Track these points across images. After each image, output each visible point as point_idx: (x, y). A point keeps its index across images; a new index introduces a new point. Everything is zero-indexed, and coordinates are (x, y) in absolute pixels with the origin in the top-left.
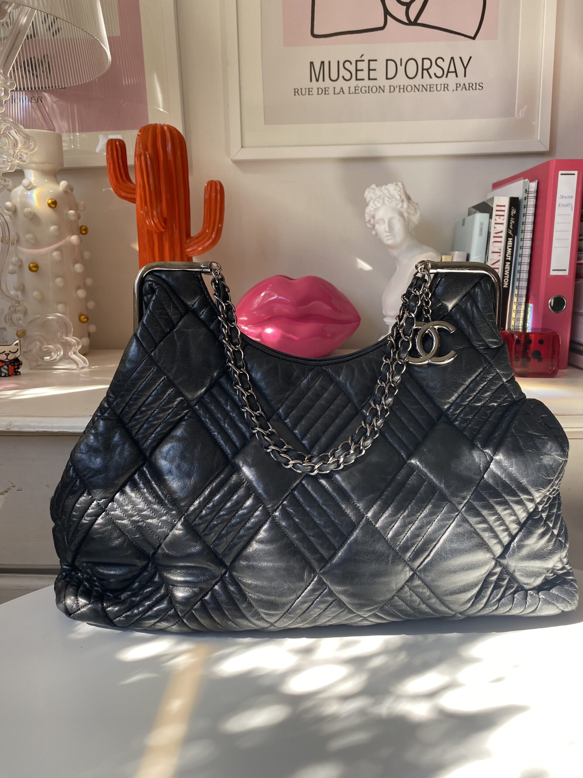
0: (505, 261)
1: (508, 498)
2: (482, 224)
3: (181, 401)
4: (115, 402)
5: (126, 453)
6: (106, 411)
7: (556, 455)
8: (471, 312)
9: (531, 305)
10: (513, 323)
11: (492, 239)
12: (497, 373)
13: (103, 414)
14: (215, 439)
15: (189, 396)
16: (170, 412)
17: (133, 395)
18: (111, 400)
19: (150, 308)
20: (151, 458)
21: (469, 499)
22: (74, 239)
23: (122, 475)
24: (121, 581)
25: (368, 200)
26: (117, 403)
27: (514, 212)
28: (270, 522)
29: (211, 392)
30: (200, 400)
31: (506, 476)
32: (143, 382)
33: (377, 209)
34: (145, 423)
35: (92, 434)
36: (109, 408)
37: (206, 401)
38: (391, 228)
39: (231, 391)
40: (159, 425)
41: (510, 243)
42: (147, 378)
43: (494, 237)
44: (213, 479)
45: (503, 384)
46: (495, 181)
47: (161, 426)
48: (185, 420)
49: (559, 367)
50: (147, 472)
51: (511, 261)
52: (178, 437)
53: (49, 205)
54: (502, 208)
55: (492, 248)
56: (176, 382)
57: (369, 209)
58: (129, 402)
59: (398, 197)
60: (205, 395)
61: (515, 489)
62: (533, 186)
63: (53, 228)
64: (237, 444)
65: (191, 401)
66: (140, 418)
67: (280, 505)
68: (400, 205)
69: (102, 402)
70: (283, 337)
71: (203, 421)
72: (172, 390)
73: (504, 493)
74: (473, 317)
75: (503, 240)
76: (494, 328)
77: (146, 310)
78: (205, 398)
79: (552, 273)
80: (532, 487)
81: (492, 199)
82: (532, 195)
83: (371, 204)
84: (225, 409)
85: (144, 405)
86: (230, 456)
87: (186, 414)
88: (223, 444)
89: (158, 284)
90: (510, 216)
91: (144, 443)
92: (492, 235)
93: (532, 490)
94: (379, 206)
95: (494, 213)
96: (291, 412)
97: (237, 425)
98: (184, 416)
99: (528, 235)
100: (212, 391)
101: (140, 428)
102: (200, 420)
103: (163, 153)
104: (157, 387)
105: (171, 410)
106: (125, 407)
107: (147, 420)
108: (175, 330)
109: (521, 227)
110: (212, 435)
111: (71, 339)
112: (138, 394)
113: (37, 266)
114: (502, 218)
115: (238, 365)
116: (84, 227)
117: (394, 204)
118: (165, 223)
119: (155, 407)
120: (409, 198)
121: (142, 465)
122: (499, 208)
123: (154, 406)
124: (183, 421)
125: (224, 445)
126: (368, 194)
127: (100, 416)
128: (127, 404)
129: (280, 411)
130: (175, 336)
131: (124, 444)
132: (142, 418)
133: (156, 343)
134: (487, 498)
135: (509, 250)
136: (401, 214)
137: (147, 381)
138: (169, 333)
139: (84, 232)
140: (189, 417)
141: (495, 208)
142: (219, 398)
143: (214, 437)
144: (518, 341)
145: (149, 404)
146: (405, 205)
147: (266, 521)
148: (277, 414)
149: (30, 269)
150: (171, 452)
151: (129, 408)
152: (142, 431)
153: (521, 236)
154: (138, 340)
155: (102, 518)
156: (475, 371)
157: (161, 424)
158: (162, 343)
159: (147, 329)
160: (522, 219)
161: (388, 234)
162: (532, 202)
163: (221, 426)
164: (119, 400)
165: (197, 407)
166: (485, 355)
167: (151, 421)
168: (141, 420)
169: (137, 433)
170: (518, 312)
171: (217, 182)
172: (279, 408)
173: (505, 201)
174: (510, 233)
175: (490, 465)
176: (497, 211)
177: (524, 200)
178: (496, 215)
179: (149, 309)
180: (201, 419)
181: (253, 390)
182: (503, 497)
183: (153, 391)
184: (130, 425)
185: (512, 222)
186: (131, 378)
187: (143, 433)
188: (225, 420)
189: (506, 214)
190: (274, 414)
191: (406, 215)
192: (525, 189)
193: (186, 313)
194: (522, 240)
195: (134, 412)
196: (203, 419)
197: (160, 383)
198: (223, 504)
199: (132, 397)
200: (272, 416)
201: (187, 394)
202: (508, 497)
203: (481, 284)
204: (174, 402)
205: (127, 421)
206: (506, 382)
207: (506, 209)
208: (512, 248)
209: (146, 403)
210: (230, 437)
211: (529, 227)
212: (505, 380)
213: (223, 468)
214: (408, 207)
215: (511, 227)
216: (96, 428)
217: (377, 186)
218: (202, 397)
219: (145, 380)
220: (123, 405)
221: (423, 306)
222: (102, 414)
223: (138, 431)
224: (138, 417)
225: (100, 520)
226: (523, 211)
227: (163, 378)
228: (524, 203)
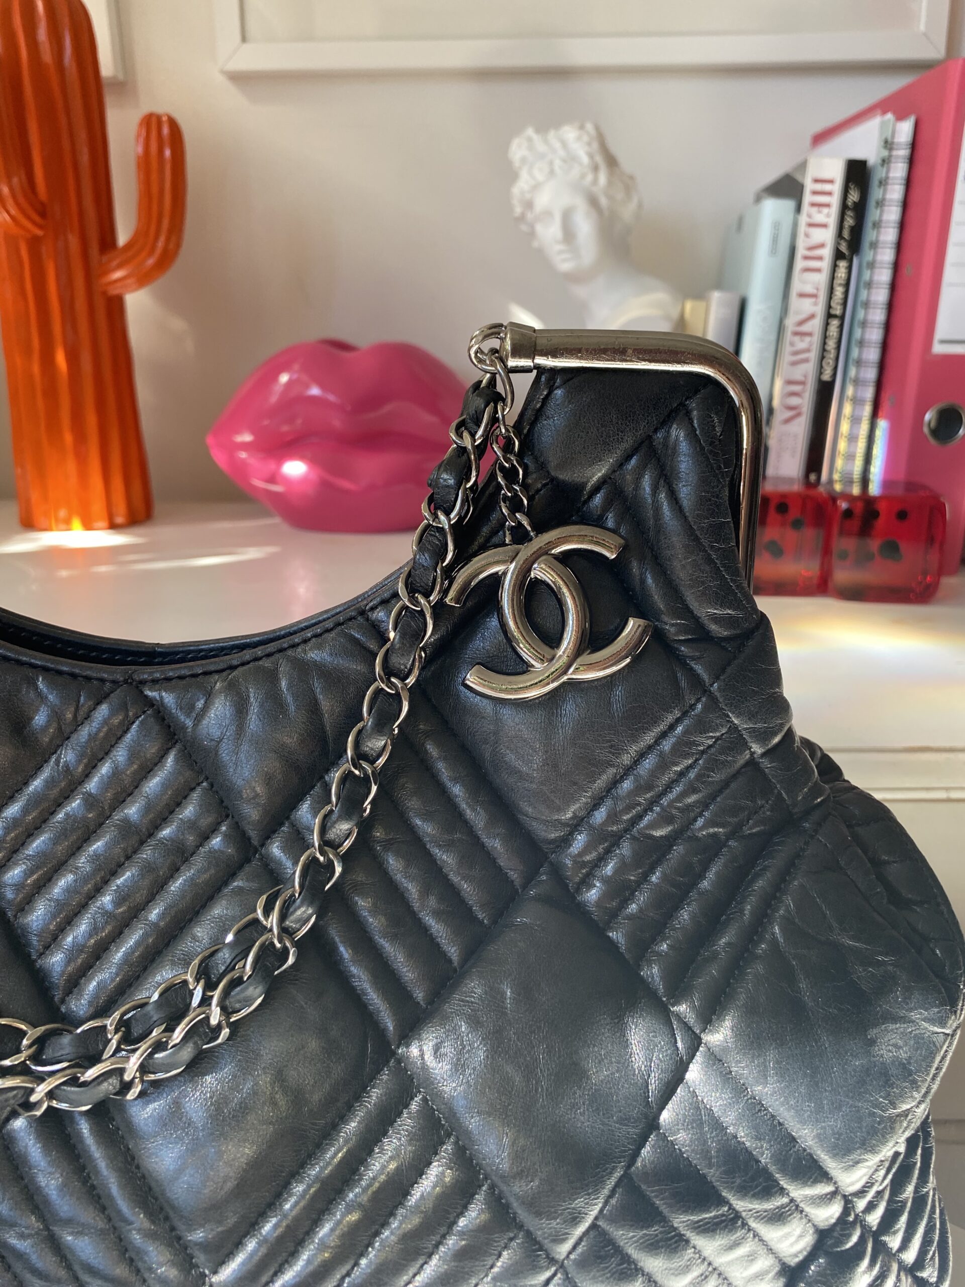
0: (829, 316)
1: (740, 1205)
2: (776, 226)
7: (924, 1020)
8: (650, 513)
9: (883, 425)
10: (839, 463)
11: (799, 264)
12: (734, 729)
21: (596, 1218)
25: (517, 164)
27: (854, 196)
31: (741, 1116)
33: (536, 187)
38: (569, 235)
41: (842, 273)
43: (806, 258)
45: (752, 763)
46: (819, 126)
49: (941, 571)
51: (842, 318)
54: (827, 187)
55: (797, 285)
57: (521, 187)
59: (585, 160)
61: (772, 1168)
62: (905, 130)
70: (325, 484)
73: (731, 1189)
74: (659, 528)
75: (825, 265)
76: (727, 568)
79: (938, 349)
80: (834, 1156)
81: (802, 166)
82: (903, 153)
83: (524, 175)
90: (844, 207)
92: (801, 252)
93: (830, 1164)
94: (541, 178)
95: (808, 198)
99: (886, 256)
103: (27, 45)
109: (869, 235)
114: (825, 210)
117: (575, 172)
118: (43, 214)
120: (611, 162)
122: (819, 187)
126: (518, 150)
134: (665, 1209)
135: (839, 292)
136: (593, 202)
141: (809, 186)
144: (848, 513)
146: (603, 178)
153: (867, 255)
156: (655, 721)
160: (873, 214)
162: (899, 171)
166: (693, 664)
170: (852, 439)
171: (165, 119)
173: (836, 171)
174: (844, 248)
175: (686, 1070)
176: (815, 193)
177: (880, 168)
178: (813, 205)
182: (722, 1201)
185: (849, 221)
189: (835, 201)
191: (603, 201)
192: (883, 138)
194: (872, 265)
202: (739, 1202)
203: (688, 413)
206: (763, 755)
207: (837, 188)
208: (847, 285)
211: (889, 235)
212: (757, 749)
214: (610, 183)
215: (846, 234)
217: (538, 131)
221: (499, 487)
226: (876, 193)
228: (879, 174)
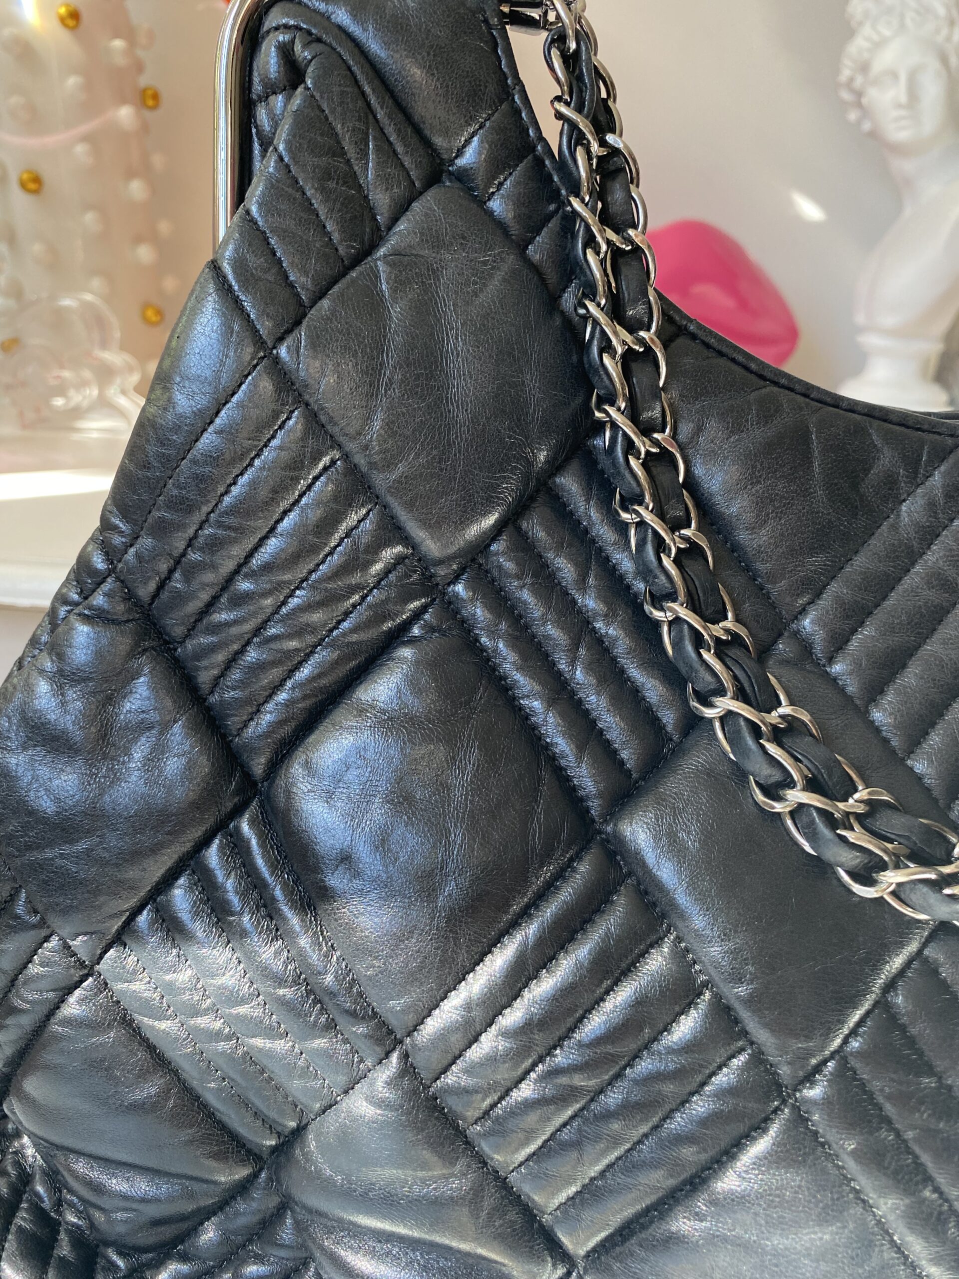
3: (400, 560)
4: (132, 551)
5: (173, 765)
6: (99, 584)
13: (86, 598)
14: (534, 728)
15: (432, 547)
16: (354, 606)
17: (201, 528)
18: (117, 540)
19: (281, 147)
20: (270, 786)
22: (125, 114)
23: (155, 850)
24: (157, 1223)
25: (856, 19)
26: (139, 556)
28: (786, 1131)
29: (519, 529)
30: (473, 560)
32: (242, 474)
34: (248, 643)
35: (42, 672)
36: (110, 572)
37: (500, 567)
38: (913, 97)
39: (604, 533)
40: (308, 656)
42: (258, 455)
44: (528, 907)
47: (316, 658)
48: (413, 641)
50: (254, 842)
52: (383, 712)
53: (62, 20)
56: (381, 481)
57: (859, 45)
58: (184, 555)
59: (942, 12)
60: (494, 539)
63: (73, 81)
64: (625, 755)
65: (440, 562)
66: (228, 624)
67: (832, 1056)
68: (945, 32)
69: (85, 547)
71: (483, 649)
72: (364, 511)
77: (263, 156)
78: (497, 554)
84: (574, 602)
85: (245, 570)
86: (595, 807)
87: (417, 615)
88: (568, 750)
89: (319, 40)
91: (245, 725)
94: (887, 33)
96: (854, 631)
97: (622, 671)
98: (406, 626)
100: (524, 525)
101: (229, 665)
102: (471, 644)
104: (301, 496)
105: (356, 598)
106: (171, 571)
107: (257, 632)
108: (382, 251)
110: (521, 708)
111: (113, 357)
112: (220, 525)
113: (37, 180)
115: (646, 415)
116: (150, 92)
117: (929, 28)
119: (290, 582)
121: (237, 812)
123: (287, 577)
124: (405, 644)
125: (571, 758)
126: (859, 4)
127: (77, 604)
128: (178, 562)
129: (807, 623)
130: (383, 276)
131: (165, 727)
132: (235, 622)
133: (300, 304)
136: (944, 60)
137: (262, 468)
138: (357, 261)
139: (150, 103)
140: (430, 629)
142: (550, 555)
143: (527, 717)
145: (267, 568)
146: (957, 34)
147: (767, 1120)
148: (796, 634)
149: (23, 185)
150: (351, 775)
151: (188, 578)
152: (236, 675)
154: (224, 288)
155: (81, 1001)
157: (312, 652)
158: (325, 303)
159: (266, 240)
161: (903, 113)
163: (560, 674)
164: (146, 542)
165: (460, 588)
167: (276, 638)
168: (234, 630)
169: (216, 682)
172: (803, 611)
179: (276, 149)
180: (477, 640)
181: (699, 529)
183: (285, 513)
184: (190, 645)
186: (194, 452)
187: (242, 684)
188: (575, 646)
190: (780, 635)
191: (953, 61)
193: (434, 178)
195: (205, 596)
196: (484, 640)
197: (316, 479)
198: (570, 1021)
199: (196, 536)
200: (775, 642)
201: (419, 534)
204: (374, 562)
205: (178, 631)
209: (256, 561)
210: (594, 722)
213: (571, 860)
216: (57, 650)
218: (482, 545)
219: (250, 464)
220: (163, 566)
222: (86, 595)
223: (222, 675)
224: (223, 616)
225: (73, 1007)
227: (326, 460)
